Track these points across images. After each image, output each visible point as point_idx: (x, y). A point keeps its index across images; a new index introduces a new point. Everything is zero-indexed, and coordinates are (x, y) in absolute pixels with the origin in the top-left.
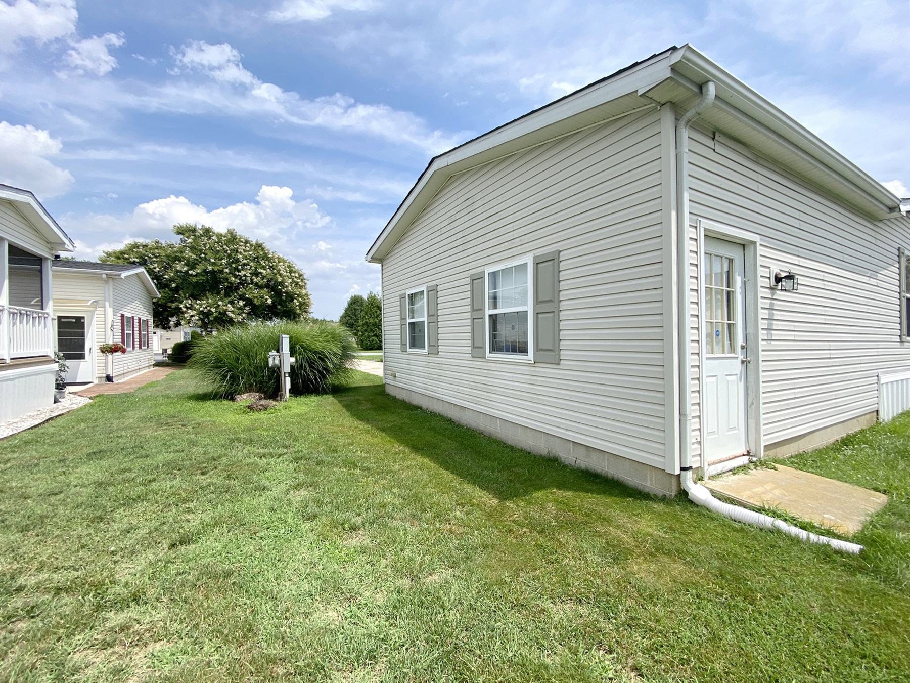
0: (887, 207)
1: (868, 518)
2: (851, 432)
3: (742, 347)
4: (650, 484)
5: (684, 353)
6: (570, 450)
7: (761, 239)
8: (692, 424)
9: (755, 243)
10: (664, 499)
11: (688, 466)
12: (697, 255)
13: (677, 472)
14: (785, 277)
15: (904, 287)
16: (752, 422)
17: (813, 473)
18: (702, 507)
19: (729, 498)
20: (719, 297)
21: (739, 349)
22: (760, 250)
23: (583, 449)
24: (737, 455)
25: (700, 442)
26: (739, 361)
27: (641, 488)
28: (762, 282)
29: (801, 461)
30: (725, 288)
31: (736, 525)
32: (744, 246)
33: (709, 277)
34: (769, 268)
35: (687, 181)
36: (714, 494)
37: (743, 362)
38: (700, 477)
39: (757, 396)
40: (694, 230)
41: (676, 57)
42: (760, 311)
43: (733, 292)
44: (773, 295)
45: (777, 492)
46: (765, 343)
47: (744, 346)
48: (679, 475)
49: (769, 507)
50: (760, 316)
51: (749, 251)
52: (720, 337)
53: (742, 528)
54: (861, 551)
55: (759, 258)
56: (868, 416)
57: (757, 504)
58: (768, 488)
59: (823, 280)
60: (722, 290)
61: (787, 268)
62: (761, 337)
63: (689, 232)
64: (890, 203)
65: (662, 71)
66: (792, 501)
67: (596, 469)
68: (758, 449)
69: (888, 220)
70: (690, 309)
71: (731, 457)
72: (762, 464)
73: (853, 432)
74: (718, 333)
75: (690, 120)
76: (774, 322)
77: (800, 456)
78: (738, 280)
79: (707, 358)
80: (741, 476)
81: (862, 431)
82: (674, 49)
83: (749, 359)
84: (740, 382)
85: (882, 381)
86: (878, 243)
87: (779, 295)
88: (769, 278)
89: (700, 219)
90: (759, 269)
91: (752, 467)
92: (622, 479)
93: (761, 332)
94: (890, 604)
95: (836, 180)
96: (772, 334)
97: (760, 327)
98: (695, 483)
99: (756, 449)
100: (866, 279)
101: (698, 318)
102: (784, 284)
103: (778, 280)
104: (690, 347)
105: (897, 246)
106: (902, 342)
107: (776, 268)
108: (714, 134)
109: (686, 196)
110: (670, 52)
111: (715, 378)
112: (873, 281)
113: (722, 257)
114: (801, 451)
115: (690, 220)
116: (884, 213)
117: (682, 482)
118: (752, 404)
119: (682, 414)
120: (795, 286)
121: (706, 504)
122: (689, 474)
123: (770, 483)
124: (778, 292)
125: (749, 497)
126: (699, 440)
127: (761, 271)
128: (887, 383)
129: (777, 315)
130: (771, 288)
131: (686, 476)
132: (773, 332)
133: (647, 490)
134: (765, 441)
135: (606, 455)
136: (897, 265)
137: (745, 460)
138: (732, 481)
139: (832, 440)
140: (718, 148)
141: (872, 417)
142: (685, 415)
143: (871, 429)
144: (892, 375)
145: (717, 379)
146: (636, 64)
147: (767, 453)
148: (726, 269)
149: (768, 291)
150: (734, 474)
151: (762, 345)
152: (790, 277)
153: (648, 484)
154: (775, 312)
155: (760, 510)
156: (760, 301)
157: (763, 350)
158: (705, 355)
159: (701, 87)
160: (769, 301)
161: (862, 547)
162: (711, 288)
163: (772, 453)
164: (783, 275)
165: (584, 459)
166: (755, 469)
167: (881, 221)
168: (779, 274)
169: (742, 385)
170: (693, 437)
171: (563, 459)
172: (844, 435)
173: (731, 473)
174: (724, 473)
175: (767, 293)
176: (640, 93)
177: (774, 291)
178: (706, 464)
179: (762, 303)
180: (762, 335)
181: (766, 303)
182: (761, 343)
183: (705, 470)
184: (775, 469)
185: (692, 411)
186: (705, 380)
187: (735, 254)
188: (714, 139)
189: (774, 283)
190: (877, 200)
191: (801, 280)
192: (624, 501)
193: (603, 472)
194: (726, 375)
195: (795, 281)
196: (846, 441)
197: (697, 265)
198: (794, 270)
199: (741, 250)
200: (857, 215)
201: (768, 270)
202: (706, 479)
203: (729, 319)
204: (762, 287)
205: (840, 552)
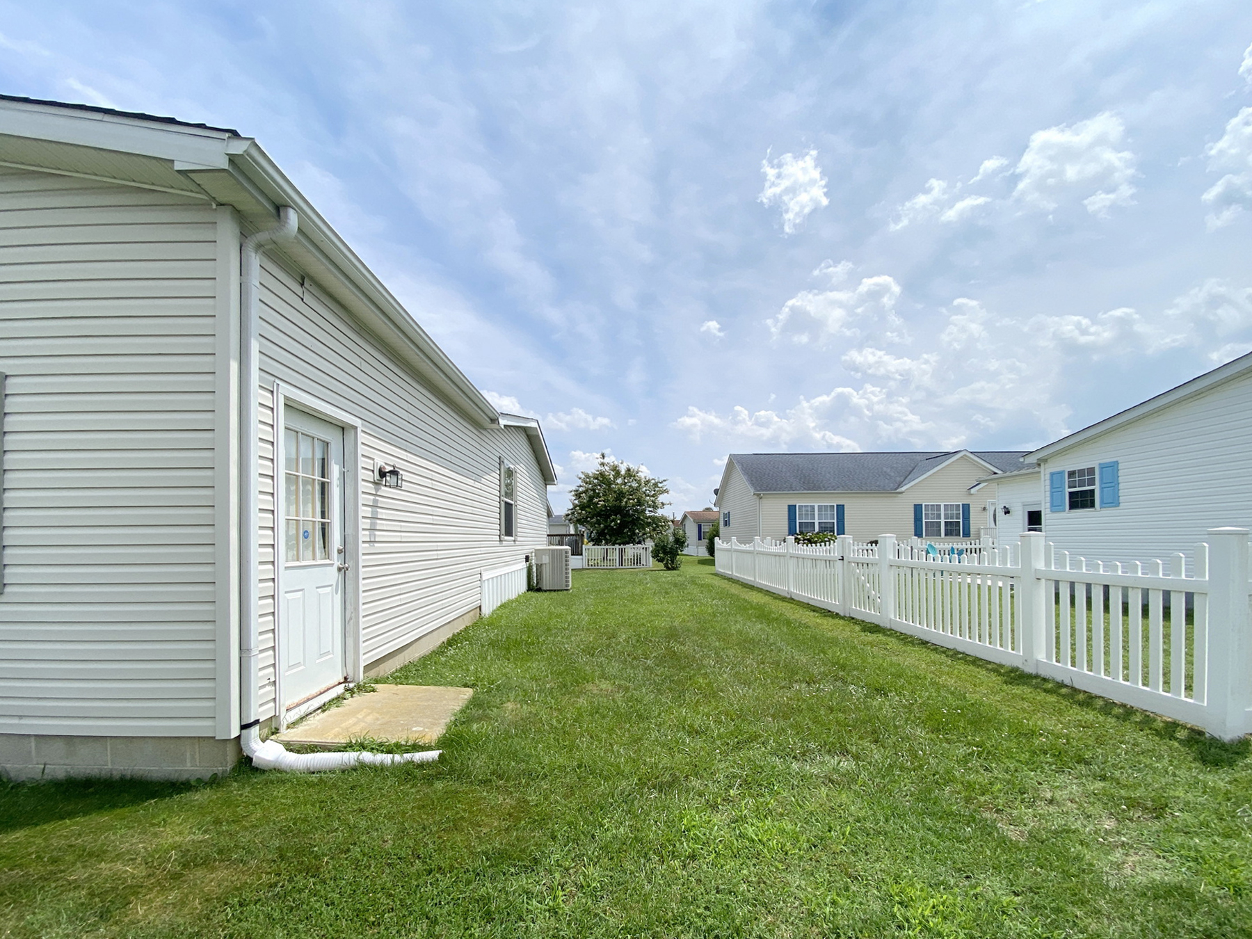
0: (489, 417)
1: (453, 718)
2: (456, 631)
3: (340, 552)
4: (191, 766)
5: (248, 562)
6: (30, 752)
7: (362, 424)
8: (260, 660)
9: (356, 428)
10: (214, 782)
11: (252, 721)
12: (273, 429)
13: (235, 733)
14: (390, 472)
15: (503, 493)
16: (350, 641)
17: (413, 684)
18: (271, 770)
19: (310, 746)
20: (310, 487)
21: (335, 554)
22: (362, 437)
23: (60, 744)
24: (331, 686)
25: (275, 682)
26: (335, 569)
27: (174, 777)
28: (363, 474)
29: (404, 676)
30: (317, 477)
31: (314, 778)
32: (343, 429)
33: (292, 462)
34: (373, 459)
35: (255, 325)
36: (290, 747)
37: (340, 569)
38: (273, 730)
39: (356, 609)
40: (269, 395)
41: (238, 148)
42: (361, 508)
43: (328, 483)
44: (377, 490)
45: (369, 719)
46: (367, 545)
47: (341, 550)
48: (239, 738)
49: (357, 741)
50: (361, 514)
51: (349, 436)
52: (310, 538)
53: (321, 780)
54: (440, 755)
55: (360, 446)
56: (472, 613)
57: (343, 741)
58: (360, 717)
59: (431, 479)
60: (314, 480)
61: (392, 461)
62: (361, 539)
63: (258, 396)
64: (491, 415)
65: (214, 155)
66: (385, 724)
67: (88, 771)
68: (357, 673)
69: (492, 430)
70: (257, 501)
71: (322, 691)
72: (361, 688)
73: (458, 631)
74: (306, 534)
75: (262, 246)
76: (378, 521)
77: (405, 668)
78: (335, 470)
79: (287, 568)
80: (333, 710)
81: (467, 629)
82: (235, 134)
83: (347, 565)
84: (337, 593)
85: (484, 578)
86: (483, 450)
87: (384, 491)
88: (373, 471)
89: (278, 381)
90: (361, 459)
91: (348, 695)
92: (141, 773)
93: (361, 533)
94: (459, 802)
95: (444, 380)
96: (375, 535)
97: (361, 526)
98: (263, 741)
99: (354, 675)
100: (471, 482)
101: (273, 515)
102: (388, 478)
103: (382, 474)
104: (257, 554)
105: (498, 455)
106: (500, 541)
107: (380, 461)
108: (303, 279)
109: (255, 346)
110: (227, 135)
111: (301, 593)
112: (477, 485)
113: (313, 438)
114: (407, 663)
115: (261, 379)
116: (487, 423)
117: (243, 746)
118: (351, 619)
119: (244, 648)
120: (399, 482)
121: (277, 765)
122: (255, 731)
123: (365, 710)
124: (383, 488)
125: (336, 736)
126: (272, 679)
127: (362, 462)
128: (488, 580)
129: (382, 513)
130: (374, 483)
131: (249, 734)
132: (377, 533)
133: (184, 777)
134: (365, 660)
135: (109, 742)
136: (498, 472)
137: (340, 689)
138: (318, 721)
139: (439, 643)
140: (307, 298)
141: (476, 614)
142: (249, 650)
143: (475, 625)
144: (494, 571)
145: (304, 595)
146: (171, 121)
147: (366, 675)
148: (319, 455)
149: (371, 485)
150: (324, 711)
151: (363, 548)
152: (394, 473)
153: (188, 766)
154: (379, 510)
155: (345, 748)
156: (361, 496)
157: (363, 554)
158: (282, 563)
159: (279, 208)
160: (372, 497)
161: (441, 751)
162: (297, 476)
163: (373, 674)
164: (388, 469)
165: (62, 762)
166: (352, 697)
167: (485, 429)
168: (384, 468)
169: (338, 598)
170: (262, 677)
171: (12, 775)
172: (450, 635)
173: (320, 710)
174: (311, 713)
175: (370, 488)
176: (178, 167)
177: (379, 487)
178: (283, 709)
179: (362, 498)
180: (363, 536)
181: (368, 499)
182: (362, 546)
183: (282, 718)
184: (374, 691)
185: (258, 641)
186: (283, 598)
187: (333, 437)
188: (302, 285)
189: (379, 478)
190: (480, 408)
191: (405, 476)
192: (138, 808)
193: (103, 772)
194: (317, 588)
195: (400, 477)
196: (451, 642)
197: (272, 443)
198: (400, 464)
199: (339, 433)
200: (464, 419)
201: (372, 462)
202: (283, 729)
203: (323, 516)
204: (363, 480)
205: (422, 765)
